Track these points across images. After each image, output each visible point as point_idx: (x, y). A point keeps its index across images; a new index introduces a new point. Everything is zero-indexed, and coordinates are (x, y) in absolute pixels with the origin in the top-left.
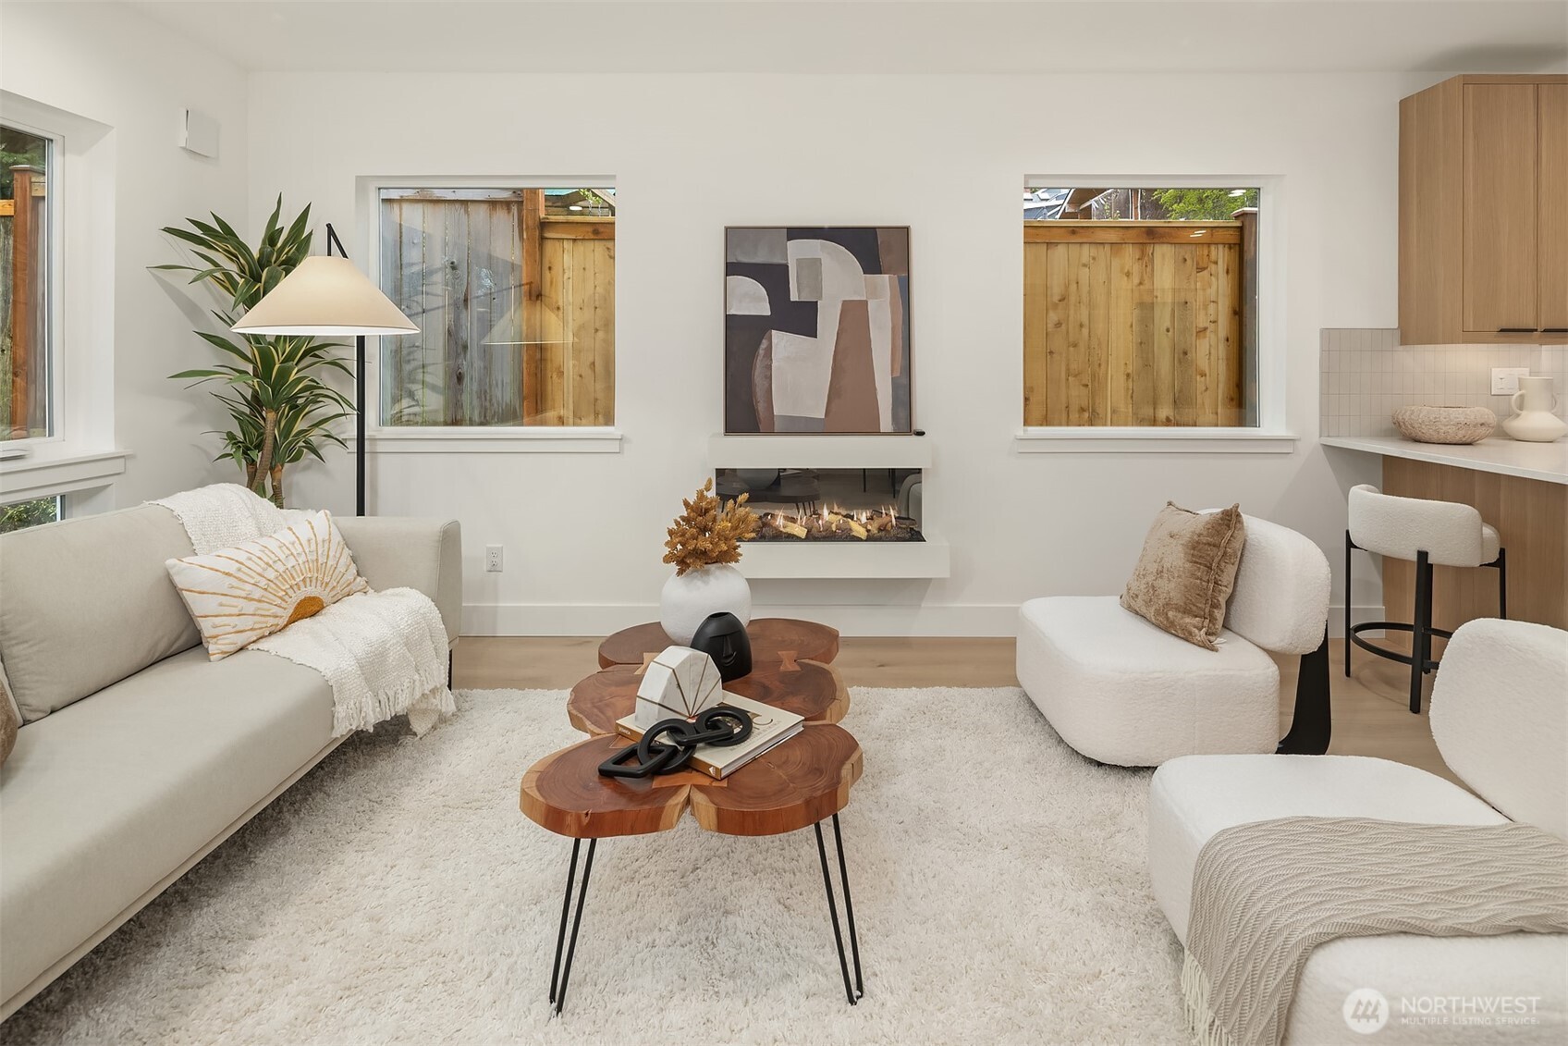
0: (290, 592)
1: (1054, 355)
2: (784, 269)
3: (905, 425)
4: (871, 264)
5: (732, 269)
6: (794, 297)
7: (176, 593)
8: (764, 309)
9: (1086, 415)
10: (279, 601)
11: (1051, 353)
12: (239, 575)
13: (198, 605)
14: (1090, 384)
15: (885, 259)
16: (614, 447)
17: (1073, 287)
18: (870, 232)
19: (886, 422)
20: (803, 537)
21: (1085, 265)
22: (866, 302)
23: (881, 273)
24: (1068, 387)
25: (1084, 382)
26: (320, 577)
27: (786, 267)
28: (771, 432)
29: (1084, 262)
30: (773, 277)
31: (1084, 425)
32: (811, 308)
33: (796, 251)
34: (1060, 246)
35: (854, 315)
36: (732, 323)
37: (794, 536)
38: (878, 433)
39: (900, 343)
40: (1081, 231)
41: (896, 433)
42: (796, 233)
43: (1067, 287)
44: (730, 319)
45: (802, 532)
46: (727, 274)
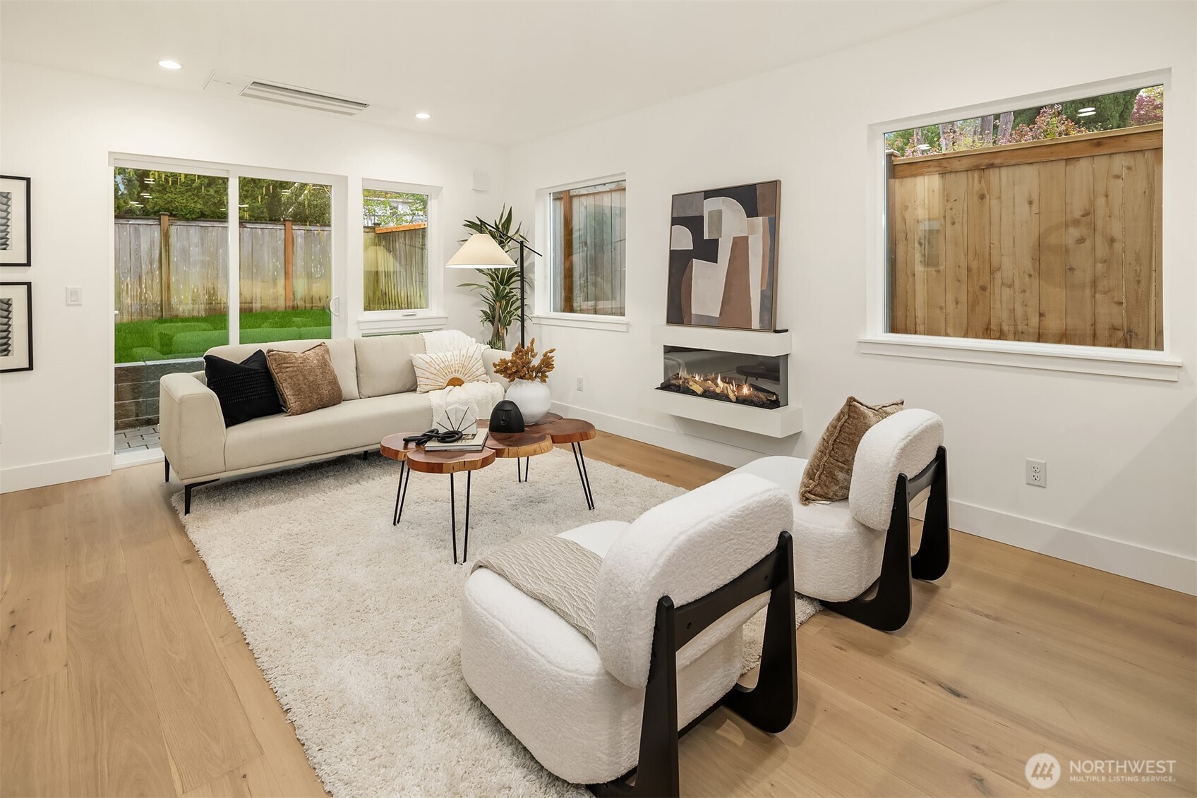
0: (448, 374)
1: (1076, 272)
2: (700, 219)
3: (770, 325)
4: (752, 212)
5: (675, 221)
6: (706, 237)
7: (412, 367)
8: (688, 245)
9: (1120, 334)
10: (442, 376)
11: (1071, 269)
12: (431, 364)
13: (418, 372)
14: (1124, 301)
15: (760, 206)
16: (623, 328)
17: (1101, 201)
18: (751, 189)
19: (755, 323)
20: (699, 393)
21: (1117, 177)
22: (747, 237)
23: (757, 216)
24: (1095, 304)
25: (1116, 299)
26: (463, 371)
27: (702, 218)
28: (690, 324)
29: (1115, 173)
30: (694, 224)
31: (1116, 346)
32: (714, 243)
33: (710, 206)
34: (1082, 161)
35: (740, 245)
36: (674, 255)
37: (695, 392)
38: (750, 329)
39: (767, 265)
40: (1111, 141)
41: (762, 330)
42: (709, 194)
43: (1092, 203)
44: (672, 252)
45: (699, 390)
46: (672, 225)
